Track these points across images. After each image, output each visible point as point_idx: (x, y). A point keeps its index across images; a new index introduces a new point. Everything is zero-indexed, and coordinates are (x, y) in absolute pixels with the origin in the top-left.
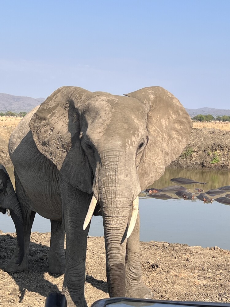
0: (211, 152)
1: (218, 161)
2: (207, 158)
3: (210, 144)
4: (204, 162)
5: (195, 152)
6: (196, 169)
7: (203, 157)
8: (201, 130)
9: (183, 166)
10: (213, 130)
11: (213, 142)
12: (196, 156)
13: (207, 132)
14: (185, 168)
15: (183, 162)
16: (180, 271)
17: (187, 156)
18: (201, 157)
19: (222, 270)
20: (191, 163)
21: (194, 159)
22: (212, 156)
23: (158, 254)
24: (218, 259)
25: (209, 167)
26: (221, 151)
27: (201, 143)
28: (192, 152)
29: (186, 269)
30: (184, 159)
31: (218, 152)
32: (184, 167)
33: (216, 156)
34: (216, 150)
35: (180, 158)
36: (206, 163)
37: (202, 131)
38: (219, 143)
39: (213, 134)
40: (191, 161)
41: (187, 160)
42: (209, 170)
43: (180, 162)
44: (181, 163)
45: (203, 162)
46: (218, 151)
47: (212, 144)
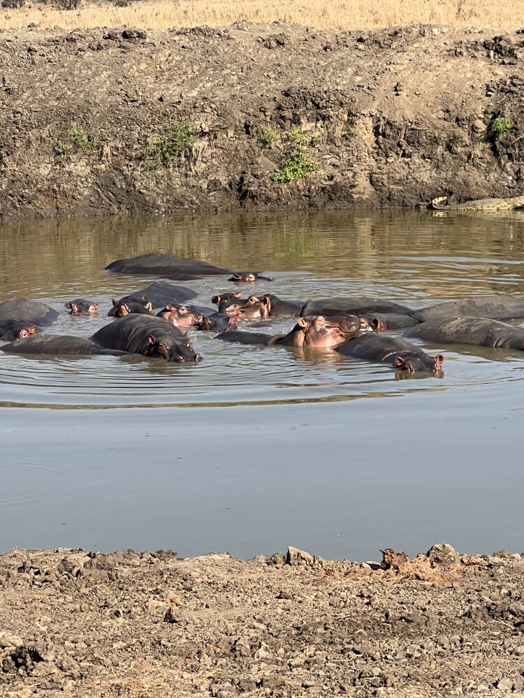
0: (273, 133)
1: (307, 168)
2: (259, 160)
3: (271, 95)
4: (249, 178)
5: (203, 134)
6: (212, 210)
7: (242, 154)
8: (224, 36)
9: (155, 201)
10: (278, 31)
11: (282, 86)
12: (210, 151)
13: (254, 43)
14: (165, 212)
15: (152, 184)
16: (135, 667)
17: (167, 155)
18: (231, 156)
19: (313, 648)
20: (187, 185)
21: (200, 167)
22: (281, 147)
23: (41, 605)
24: (300, 602)
25: (268, 199)
26: (319, 125)
27: (228, 95)
28: (189, 134)
29: (164, 658)
30: (159, 172)
31: (303, 129)
32: (158, 208)
33: (300, 146)
34: (296, 121)
35: (139, 168)
36: (256, 181)
37: (229, 38)
38: (309, 87)
39: (278, 51)
40: (186, 175)
41: (169, 175)
42: (272, 211)
43: (138, 184)
44: (146, 188)
45: (242, 179)
46: (306, 126)
47: (279, 96)
